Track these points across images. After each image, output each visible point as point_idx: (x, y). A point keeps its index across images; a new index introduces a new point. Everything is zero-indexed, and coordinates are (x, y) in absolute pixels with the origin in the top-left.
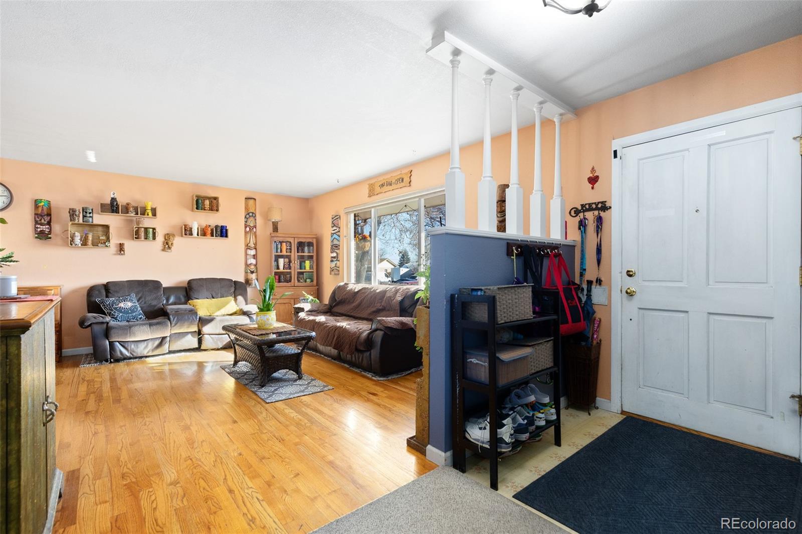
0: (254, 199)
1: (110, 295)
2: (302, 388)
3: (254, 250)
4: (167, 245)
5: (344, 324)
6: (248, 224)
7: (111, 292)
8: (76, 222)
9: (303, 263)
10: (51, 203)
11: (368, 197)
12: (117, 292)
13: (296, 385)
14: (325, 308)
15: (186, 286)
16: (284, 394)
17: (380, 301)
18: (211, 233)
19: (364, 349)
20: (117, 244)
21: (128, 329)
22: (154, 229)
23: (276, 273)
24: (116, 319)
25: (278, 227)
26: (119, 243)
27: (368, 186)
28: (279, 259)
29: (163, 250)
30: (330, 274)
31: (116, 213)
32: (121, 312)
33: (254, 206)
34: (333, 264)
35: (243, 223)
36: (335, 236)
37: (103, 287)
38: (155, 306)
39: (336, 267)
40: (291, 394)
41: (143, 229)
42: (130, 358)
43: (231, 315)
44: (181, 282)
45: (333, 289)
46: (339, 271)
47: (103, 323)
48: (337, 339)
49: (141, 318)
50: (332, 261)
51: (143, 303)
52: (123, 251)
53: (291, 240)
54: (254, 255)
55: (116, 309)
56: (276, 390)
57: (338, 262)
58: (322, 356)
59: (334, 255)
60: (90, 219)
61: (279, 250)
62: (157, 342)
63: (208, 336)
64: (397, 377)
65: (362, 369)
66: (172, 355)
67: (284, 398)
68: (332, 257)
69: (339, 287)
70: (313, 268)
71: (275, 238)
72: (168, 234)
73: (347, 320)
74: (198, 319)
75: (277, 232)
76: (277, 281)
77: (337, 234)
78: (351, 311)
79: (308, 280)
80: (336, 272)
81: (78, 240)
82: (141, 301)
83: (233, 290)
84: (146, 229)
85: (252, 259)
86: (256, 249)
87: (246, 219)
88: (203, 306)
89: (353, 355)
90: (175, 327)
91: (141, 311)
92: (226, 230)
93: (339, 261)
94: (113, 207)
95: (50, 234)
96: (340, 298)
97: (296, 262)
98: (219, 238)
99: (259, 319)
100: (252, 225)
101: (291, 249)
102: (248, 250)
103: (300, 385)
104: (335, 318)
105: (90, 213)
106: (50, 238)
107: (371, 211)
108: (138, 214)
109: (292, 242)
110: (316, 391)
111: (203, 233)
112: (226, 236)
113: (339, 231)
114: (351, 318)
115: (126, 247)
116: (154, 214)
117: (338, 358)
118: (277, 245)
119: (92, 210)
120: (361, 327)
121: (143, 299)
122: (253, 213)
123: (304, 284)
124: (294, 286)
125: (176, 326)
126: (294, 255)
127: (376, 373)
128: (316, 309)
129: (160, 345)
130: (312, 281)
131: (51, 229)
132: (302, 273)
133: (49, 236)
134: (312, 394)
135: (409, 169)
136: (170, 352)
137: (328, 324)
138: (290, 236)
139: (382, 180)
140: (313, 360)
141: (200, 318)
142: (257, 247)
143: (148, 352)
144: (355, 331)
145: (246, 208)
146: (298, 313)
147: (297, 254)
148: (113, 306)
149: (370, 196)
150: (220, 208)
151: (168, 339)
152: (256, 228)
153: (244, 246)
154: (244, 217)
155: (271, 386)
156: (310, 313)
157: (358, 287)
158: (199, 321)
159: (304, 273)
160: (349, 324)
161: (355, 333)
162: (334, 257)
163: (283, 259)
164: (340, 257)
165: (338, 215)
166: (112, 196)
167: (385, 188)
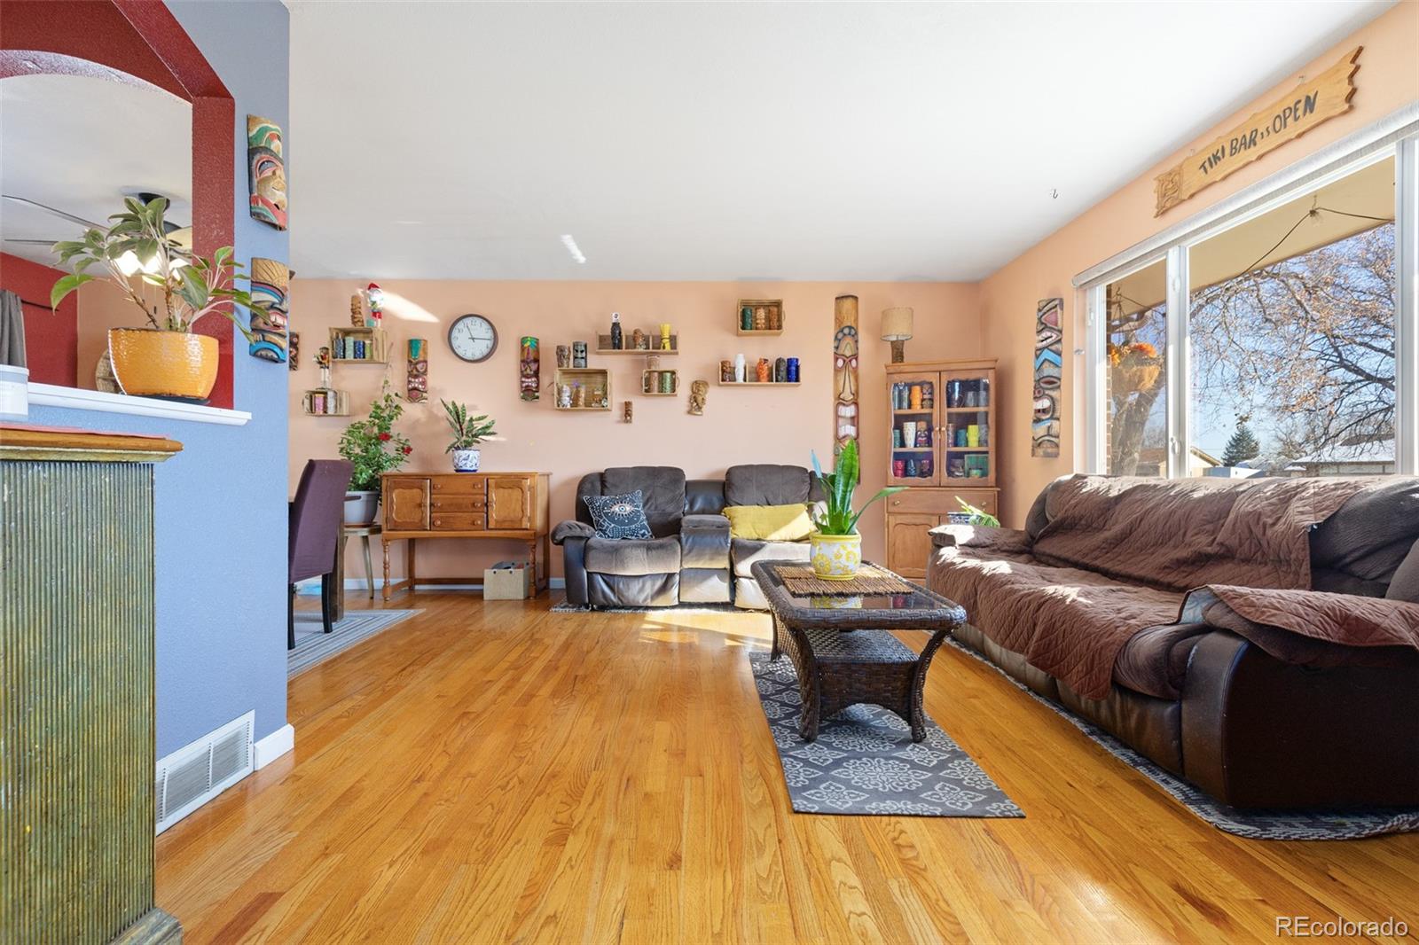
0: (852, 296)
1: (606, 491)
2: (916, 779)
3: (853, 407)
4: (696, 404)
5: (1070, 591)
6: (840, 352)
7: (608, 486)
8: (565, 367)
9: (962, 431)
10: (540, 342)
12: (615, 486)
13: (903, 761)
14: (1016, 539)
15: (724, 479)
16: (857, 788)
17: (1209, 527)
18: (768, 376)
19: (1149, 692)
20: (622, 404)
21: (615, 552)
22: (673, 373)
23: (897, 456)
24: (605, 534)
25: (904, 351)
26: (624, 401)
27: (1155, 184)
28: (905, 424)
29: (689, 412)
30: (1033, 455)
31: (619, 348)
32: (614, 522)
33: (854, 312)
34: (1041, 430)
35: (832, 350)
36: (1047, 354)
37: (598, 478)
38: (670, 514)
39: (1049, 435)
40: (877, 795)
41: (656, 374)
42: (616, 607)
43: (798, 541)
44: (717, 473)
45: (1040, 492)
46: (1057, 446)
47: (580, 538)
48: (1041, 638)
49: (643, 535)
50: (1037, 421)
51: (653, 508)
52: (629, 415)
53: (934, 378)
54: (852, 418)
55: (606, 514)
56: (837, 763)
57: (1055, 422)
58: (1001, 671)
59: (1046, 403)
60: (583, 362)
61: (905, 404)
62: (659, 583)
63: (747, 580)
64: (1312, 833)
65: (1139, 755)
66: (686, 611)
67: (848, 805)
68: (1039, 411)
69: (1057, 487)
70: (986, 442)
71: (895, 376)
72: (696, 382)
73: (1081, 580)
74: (729, 545)
75: (902, 361)
76: (900, 472)
77: (1053, 348)
78: (1096, 553)
79: (974, 472)
80: (1050, 450)
81: (566, 400)
82: (650, 504)
83: (806, 489)
84: (661, 373)
85: (848, 427)
86: (856, 404)
87: (837, 342)
88: (746, 520)
89: (1104, 703)
90: (688, 557)
91: (645, 523)
92: (797, 367)
93: (1058, 419)
94: (614, 340)
95: (537, 392)
96: (1060, 515)
97: (943, 429)
98: (783, 383)
99: (817, 552)
100: (848, 353)
101: (931, 400)
102: (841, 407)
103: (914, 765)
104: (1042, 568)
105: (582, 352)
106: (537, 398)
107: (1164, 264)
108: (649, 348)
109: (935, 382)
110: (958, 807)
111: (755, 375)
112: (797, 380)
113: (1059, 341)
114: (1094, 574)
115: (635, 409)
116: (674, 346)
117: (1051, 693)
118: (900, 392)
119: (586, 346)
120: (1134, 607)
121: (653, 501)
122: (850, 327)
123: (963, 481)
124: (940, 486)
125: (691, 554)
126: (940, 412)
127: (1202, 790)
128: (988, 542)
129: (664, 589)
130: (985, 474)
131: (538, 384)
132: (960, 455)
133: (537, 394)
134: (942, 816)
135: (1344, 53)
136: (682, 605)
137: (1016, 586)
138: (929, 368)
139: (1212, 143)
140: (972, 681)
141: (733, 542)
142: (861, 402)
143: (645, 600)
144: (1112, 622)
145: (836, 318)
146: (940, 547)
147: (946, 410)
148: (603, 509)
149: (1162, 212)
150: (784, 324)
151: (677, 578)
152: (856, 359)
153: (833, 400)
154: (833, 338)
155: (829, 745)
156: (969, 550)
157: (1119, 486)
158: (731, 548)
159: (966, 456)
160: (1087, 595)
161: (1110, 629)
162: (1044, 411)
163: (913, 424)
164: (1061, 410)
165: (1054, 300)
166: (614, 320)
167: (1227, 164)
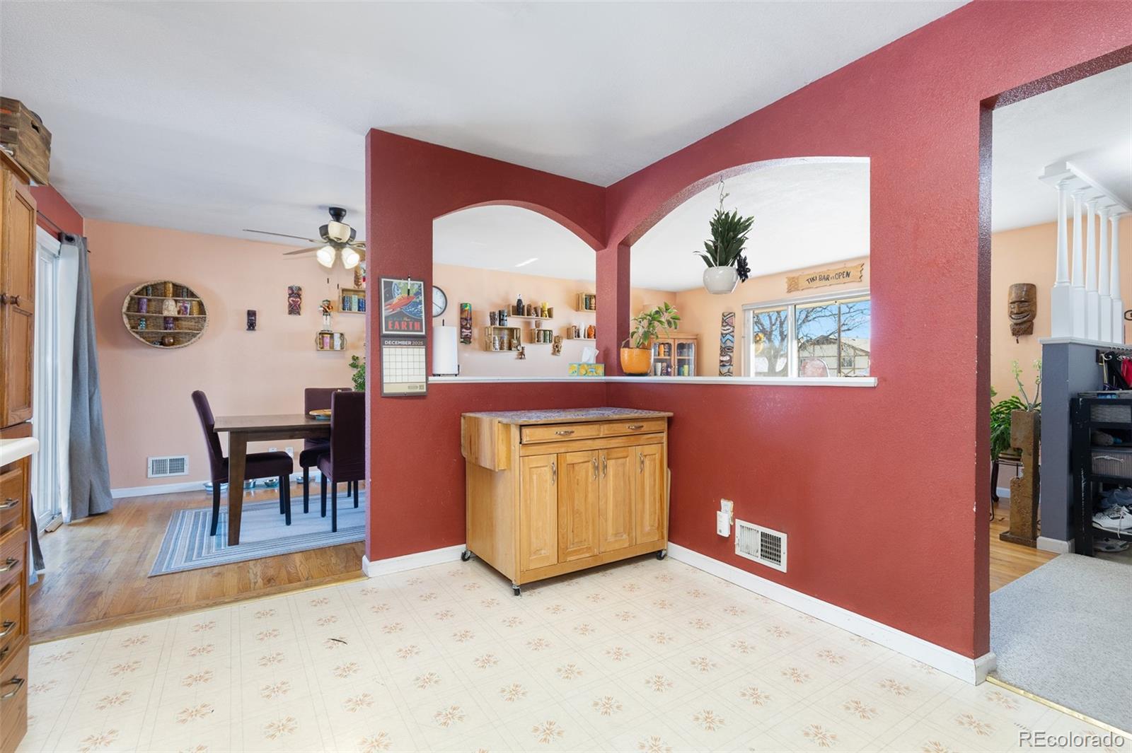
4: (556, 349)
8: (495, 326)
10: (472, 306)
11: (788, 292)
18: (594, 335)
22: (550, 331)
27: (786, 280)
28: (657, 363)
29: (552, 354)
31: (522, 315)
34: (725, 370)
36: (728, 336)
39: (729, 372)
41: (542, 332)
50: (723, 366)
53: (671, 341)
57: (731, 367)
59: (727, 358)
60: (505, 323)
68: (724, 361)
72: (557, 336)
77: (730, 334)
81: (497, 345)
84: (545, 331)
94: (520, 309)
101: (670, 352)
105: (504, 316)
106: (471, 342)
108: (537, 316)
109: (672, 344)
111: (588, 334)
113: (733, 332)
116: (550, 316)
119: (504, 313)
126: (675, 358)
131: (472, 334)
133: (471, 340)
135: (861, 262)
138: (670, 336)
139: (811, 273)
147: (678, 358)
149: (789, 291)
162: (727, 362)
163: (660, 364)
164: (734, 361)
165: (731, 313)
166: (518, 298)
167: (817, 283)
